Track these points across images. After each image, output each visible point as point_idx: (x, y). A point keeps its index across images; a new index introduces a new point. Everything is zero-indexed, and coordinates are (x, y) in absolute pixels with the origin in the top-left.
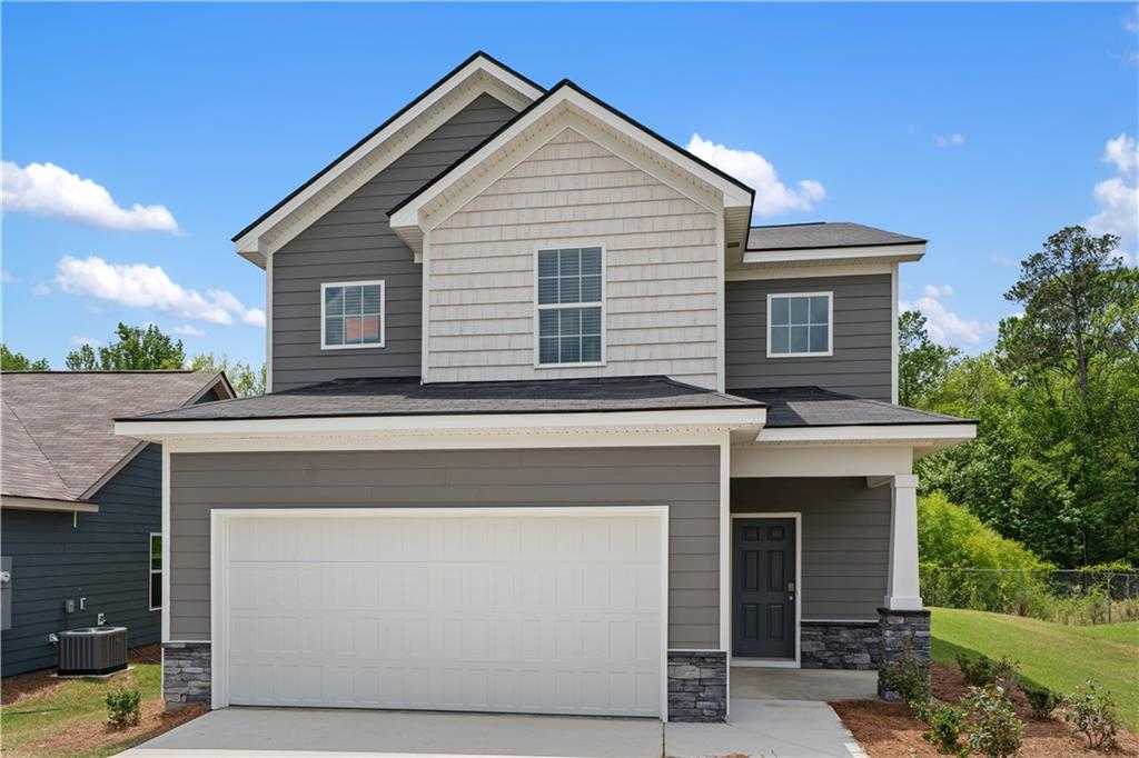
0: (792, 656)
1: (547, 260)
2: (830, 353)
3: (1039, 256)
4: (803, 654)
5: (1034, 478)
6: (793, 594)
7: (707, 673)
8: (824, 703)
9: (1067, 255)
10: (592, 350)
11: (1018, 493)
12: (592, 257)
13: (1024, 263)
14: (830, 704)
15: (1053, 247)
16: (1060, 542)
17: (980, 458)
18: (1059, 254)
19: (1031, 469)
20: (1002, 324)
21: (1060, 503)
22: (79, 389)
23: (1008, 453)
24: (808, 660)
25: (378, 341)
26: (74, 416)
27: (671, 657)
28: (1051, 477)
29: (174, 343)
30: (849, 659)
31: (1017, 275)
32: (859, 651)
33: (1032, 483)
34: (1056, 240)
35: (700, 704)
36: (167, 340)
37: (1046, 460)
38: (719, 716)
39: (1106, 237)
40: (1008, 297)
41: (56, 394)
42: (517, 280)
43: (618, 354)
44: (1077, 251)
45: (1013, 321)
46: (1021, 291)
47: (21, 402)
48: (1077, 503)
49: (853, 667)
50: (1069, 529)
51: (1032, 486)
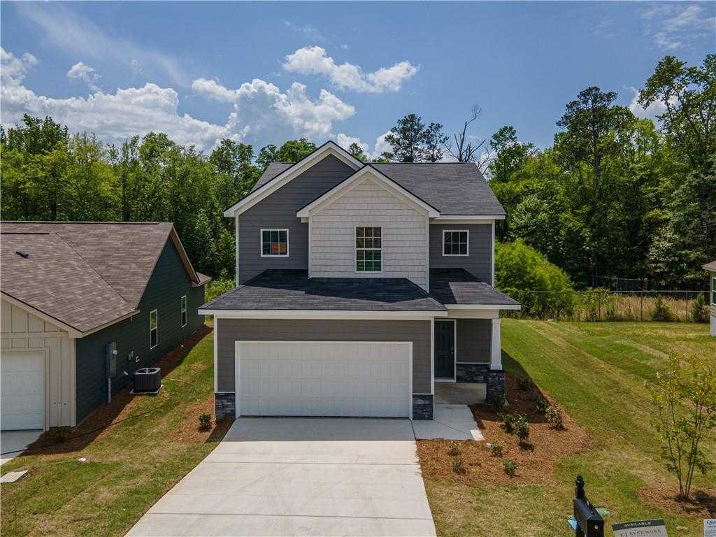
0: (452, 376)
1: (359, 230)
2: (468, 255)
3: (575, 102)
4: (457, 376)
5: (571, 225)
6: (453, 352)
7: (427, 402)
8: (466, 406)
9: (590, 102)
10: (378, 267)
11: (563, 232)
12: (377, 231)
13: (567, 106)
14: (468, 406)
15: (582, 98)
16: (583, 260)
18: (585, 102)
19: (569, 220)
20: (556, 136)
21: (584, 239)
23: (558, 209)
24: (459, 379)
25: (286, 254)
27: (414, 396)
28: (580, 225)
30: (475, 378)
31: (564, 111)
32: (479, 375)
33: (570, 228)
34: (585, 94)
35: (424, 413)
36: (58, 126)
37: (577, 215)
38: (431, 418)
39: (610, 93)
40: (559, 124)
42: (347, 238)
43: (388, 269)
44: (595, 101)
45: (562, 134)
46: (566, 119)
48: (592, 239)
49: (477, 382)
50: (588, 254)
51: (569, 231)
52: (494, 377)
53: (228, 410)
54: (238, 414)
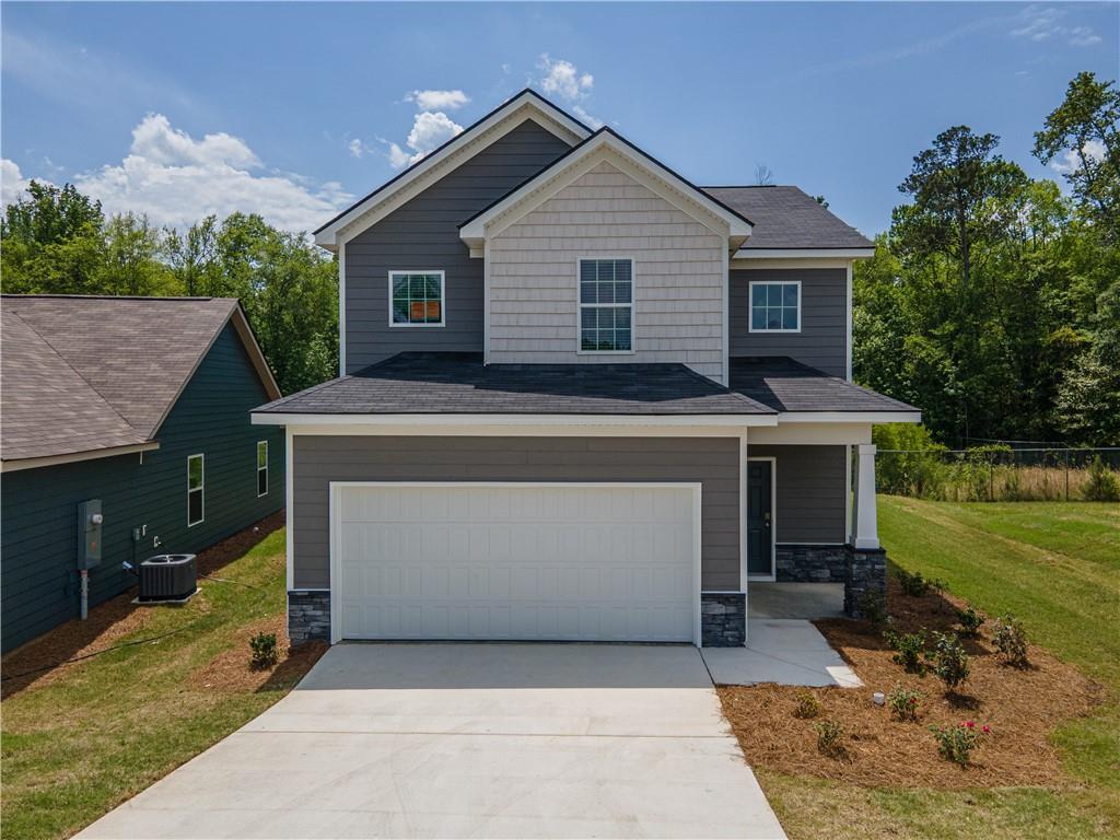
0: (768, 571)
1: (587, 266)
2: (799, 330)
3: (929, 153)
4: (778, 570)
5: (923, 354)
6: (770, 521)
7: (732, 610)
8: (806, 622)
9: (954, 151)
10: (624, 342)
11: (909, 367)
12: (624, 268)
13: (915, 159)
14: (812, 622)
15: (941, 145)
16: (945, 412)
17: (878, 334)
18: (946, 151)
19: (920, 346)
20: (895, 211)
21: (945, 377)
22: (105, 317)
23: (901, 330)
24: (782, 576)
25: (440, 321)
26: (110, 350)
27: (704, 597)
28: (938, 353)
29: (92, 202)
30: (814, 574)
31: (909, 169)
32: (821, 568)
33: (922, 359)
34: (945, 138)
35: (726, 633)
36: (86, 200)
37: (932, 337)
38: (739, 642)
39: (987, 137)
40: (901, 189)
41: (83, 323)
42: (563, 282)
43: (644, 345)
44: (962, 149)
45: (904, 209)
46: (912, 183)
47: (52, 332)
48: (959, 378)
49: (816, 580)
50: (952, 400)
51: (921, 364)
52: (862, 563)
53: (315, 627)
54: (336, 636)
